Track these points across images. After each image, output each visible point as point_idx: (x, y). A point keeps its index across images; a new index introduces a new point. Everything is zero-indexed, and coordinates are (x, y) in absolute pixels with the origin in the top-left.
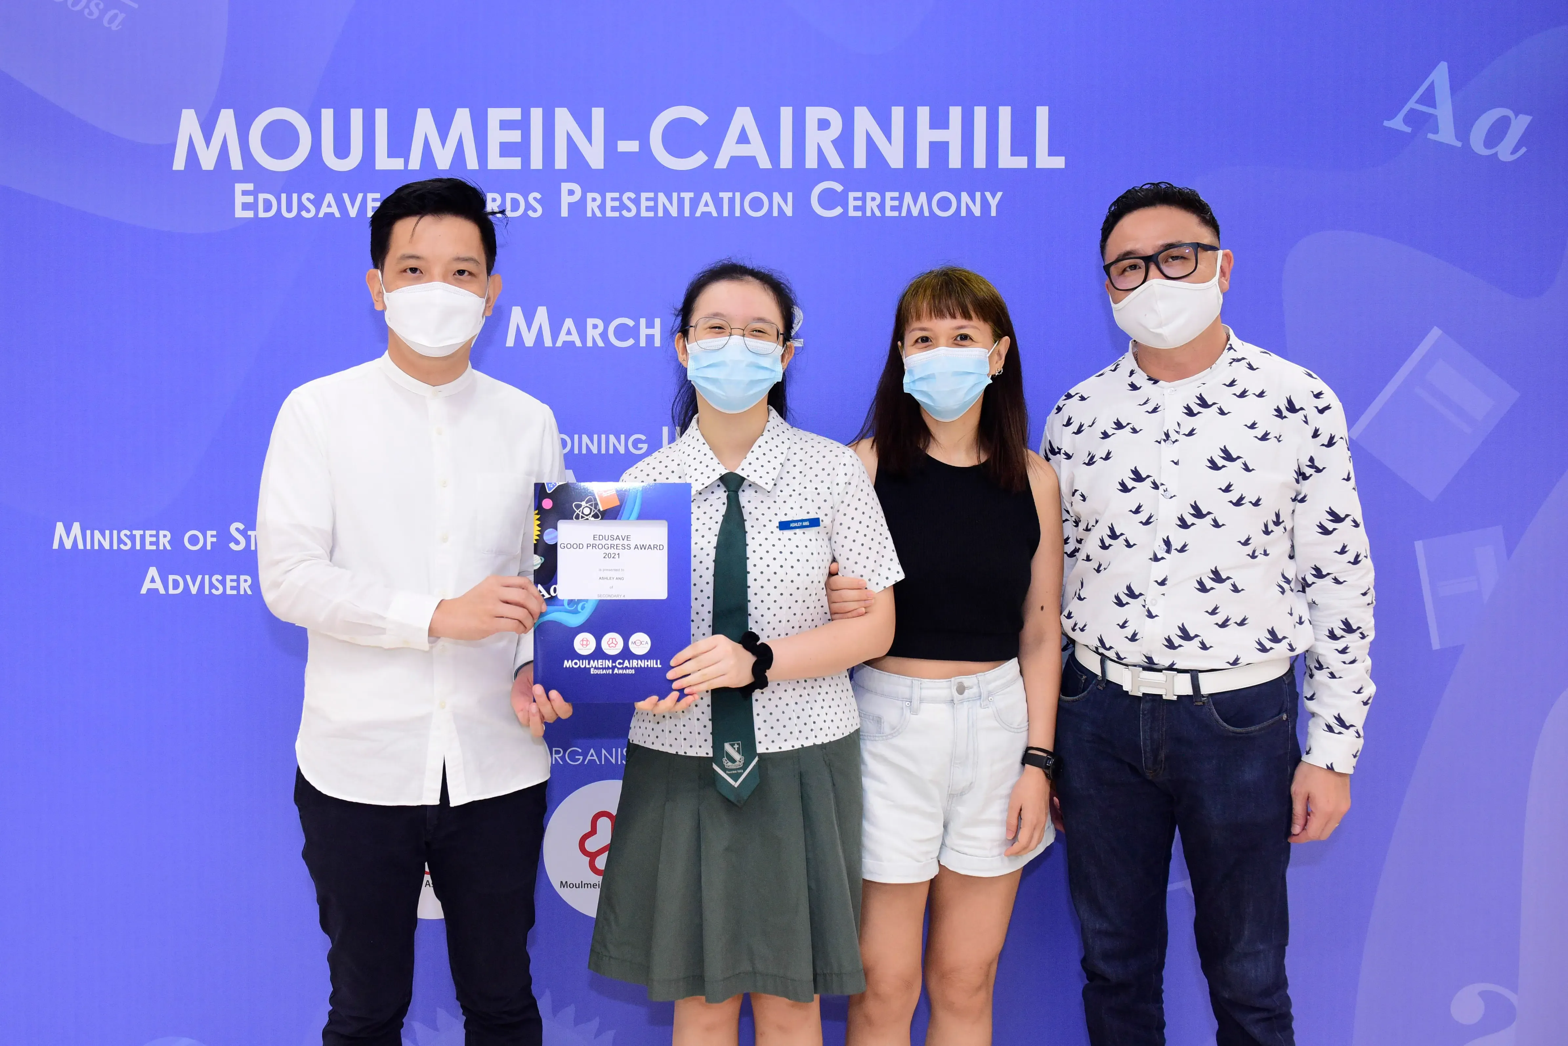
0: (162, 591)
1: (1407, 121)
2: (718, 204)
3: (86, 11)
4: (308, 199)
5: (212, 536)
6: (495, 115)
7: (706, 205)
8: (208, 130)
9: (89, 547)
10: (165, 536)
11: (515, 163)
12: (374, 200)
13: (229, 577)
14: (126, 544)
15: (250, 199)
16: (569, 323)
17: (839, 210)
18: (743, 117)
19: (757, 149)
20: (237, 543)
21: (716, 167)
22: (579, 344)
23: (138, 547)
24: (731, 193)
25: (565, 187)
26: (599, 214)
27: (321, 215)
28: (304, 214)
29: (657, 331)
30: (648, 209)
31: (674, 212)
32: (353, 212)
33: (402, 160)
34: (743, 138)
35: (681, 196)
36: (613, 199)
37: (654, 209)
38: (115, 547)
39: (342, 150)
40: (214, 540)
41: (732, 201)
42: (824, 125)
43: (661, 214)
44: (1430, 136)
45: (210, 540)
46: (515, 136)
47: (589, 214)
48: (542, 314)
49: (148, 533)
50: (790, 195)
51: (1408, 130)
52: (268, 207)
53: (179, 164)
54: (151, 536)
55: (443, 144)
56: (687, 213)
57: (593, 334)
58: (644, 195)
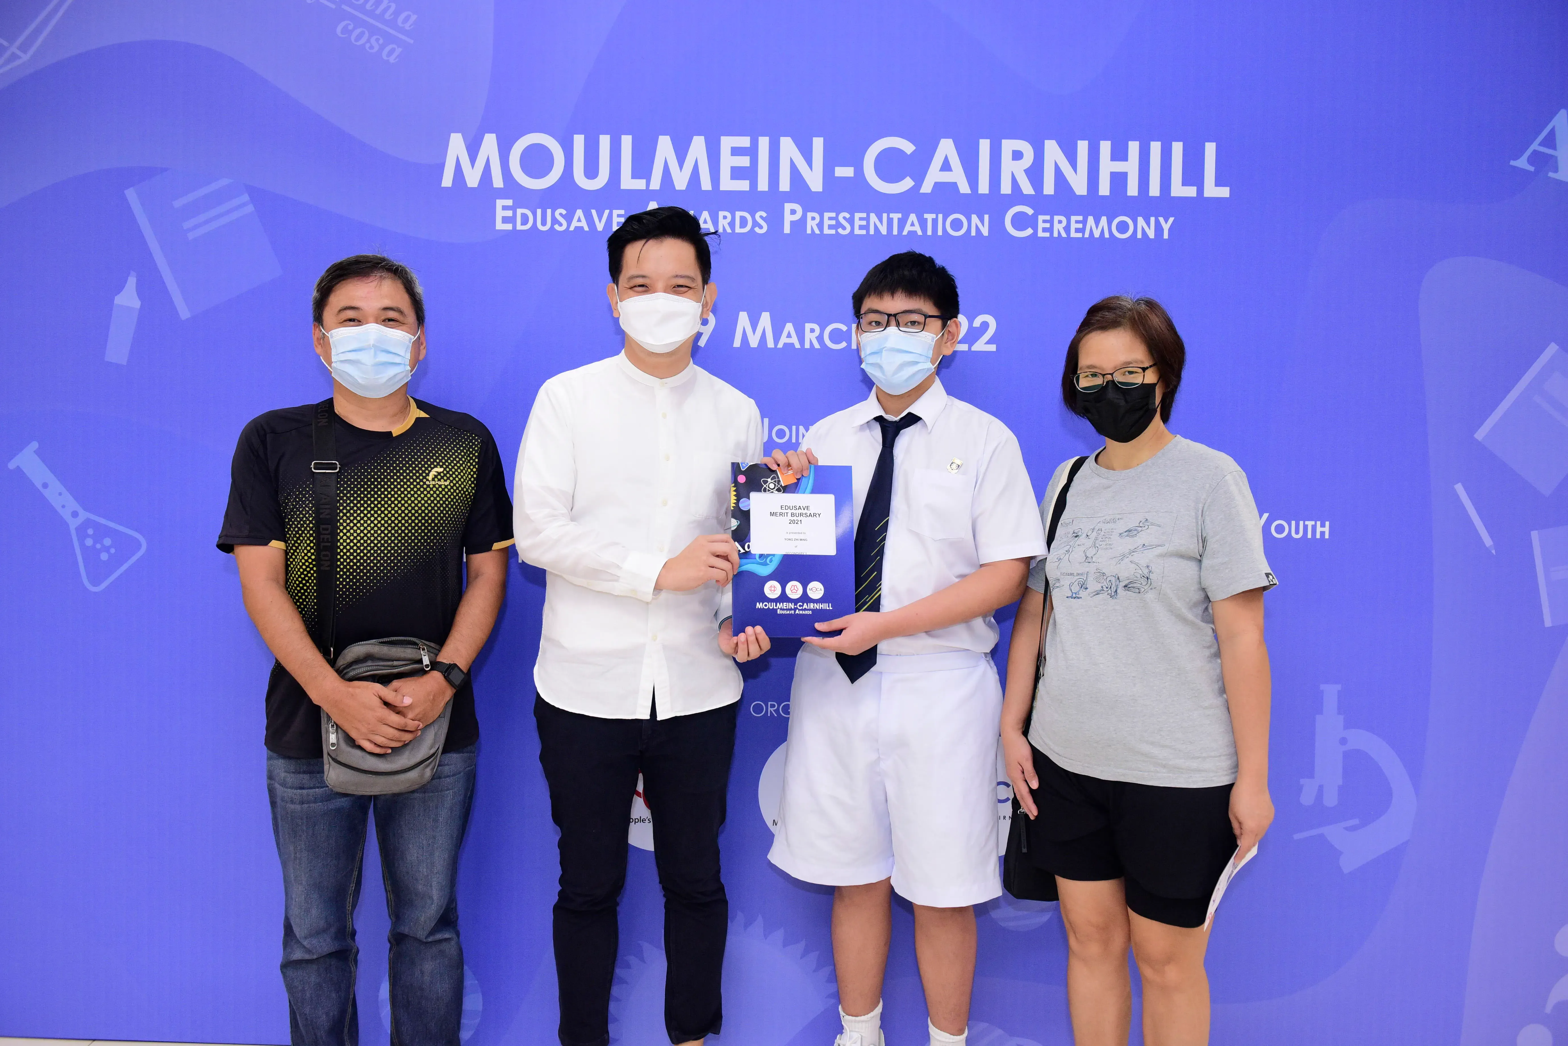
1: (1530, 161)
2: (923, 223)
3: (368, 45)
4: (561, 214)
6: (727, 143)
7: (912, 224)
8: (473, 151)
11: (743, 185)
12: (619, 216)
15: (509, 213)
16: (789, 327)
17: (1029, 231)
18: (946, 148)
19: (958, 176)
21: (922, 191)
22: (798, 346)
24: (935, 215)
25: (788, 207)
27: (572, 228)
28: (557, 227)
30: (861, 227)
31: (884, 230)
32: (600, 227)
33: (644, 181)
34: (946, 166)
35: (890, 217)
36: (830, 219)
37: (866, 227)
39: (591, 171)
41: (935, 221)
42: (1017, 155)
43: (872, 232)
44: (1551, 175)
46: (744, 161)
47: (809, 231)
48: (765, 319)
50: (986, 217)
52: (525, 220)
53: (447, 181)
55: (681, 167)
56: (895, 232)
57: (811, 338)
58: (857, 215)
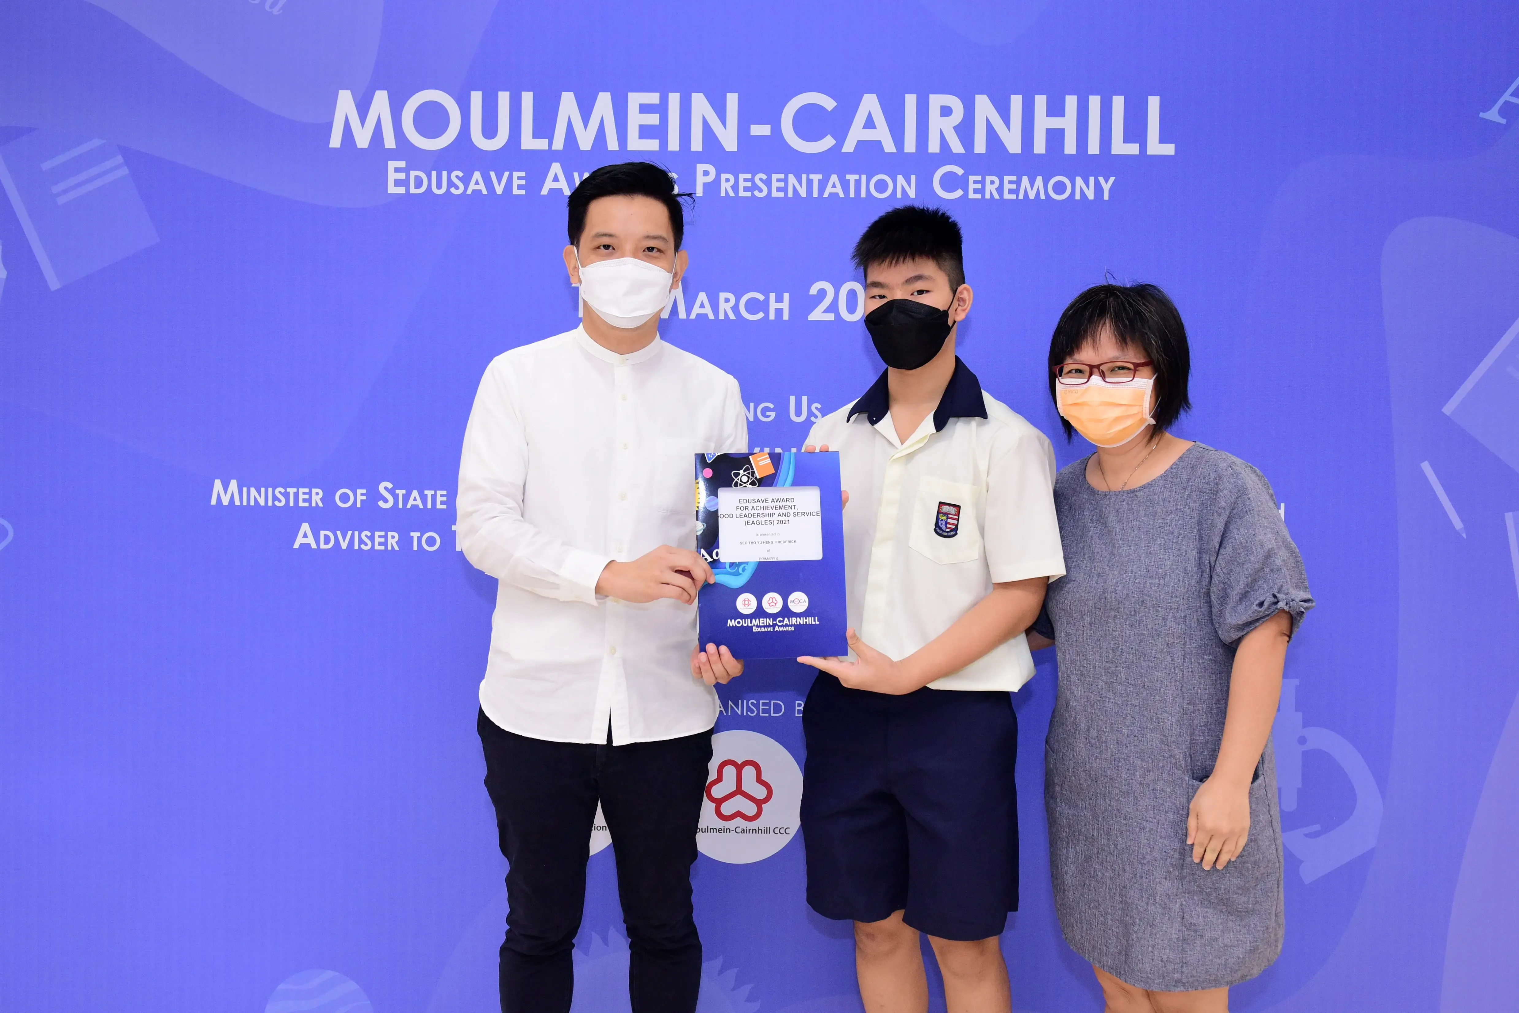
0: (314, 546)
1: (1502, 113)
2: (845, 185)
4: (457, 177)
5: (362, 494)
6: (635, 99)
7: (834, 186)
8: (363, 109)
9: (245, 503)
10: (317, 494)
11: (652, 145)
12: (519, 178)
13: (377, 534)
14: (280, 501)
15: (402, 176)
16: (702, 297)
17: (959, 193)
18: (870, 104)
19: (882, 134)
20: (386, 501)
21: (844, 150)
22: (711, 316)
23: (292, 504)
24: (858, 175)
25: (700, 168)
26: (732, 194)
27: (469, 192)
28: (453, 190)
29: (785, 306)
30: (779, 189)
31: (803, 192)
32: (499, 190)
33: (546, 140)
34: (870, 124)
35: (810, 178)
36: (746, 180)
37: (784, 189)
38: (270, 504)
39: (490, 131)
40: (364, 498)
41: (858, 183)
42: (946, 111)
43: (790, 194)
45: (360, 498)
46: (653, 119)
47: (723, 194)
49: (301, 490)
50: (913, 178)
51: (1503, 121)
52: (419, 183)
53: (335, 142)
54: (304, 493)
55: (586, 126)
56: (815, 194)
57: (725, 307)
58: (775, 177)
